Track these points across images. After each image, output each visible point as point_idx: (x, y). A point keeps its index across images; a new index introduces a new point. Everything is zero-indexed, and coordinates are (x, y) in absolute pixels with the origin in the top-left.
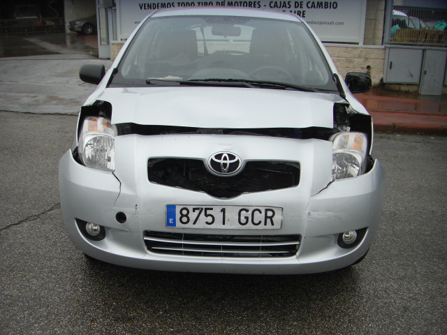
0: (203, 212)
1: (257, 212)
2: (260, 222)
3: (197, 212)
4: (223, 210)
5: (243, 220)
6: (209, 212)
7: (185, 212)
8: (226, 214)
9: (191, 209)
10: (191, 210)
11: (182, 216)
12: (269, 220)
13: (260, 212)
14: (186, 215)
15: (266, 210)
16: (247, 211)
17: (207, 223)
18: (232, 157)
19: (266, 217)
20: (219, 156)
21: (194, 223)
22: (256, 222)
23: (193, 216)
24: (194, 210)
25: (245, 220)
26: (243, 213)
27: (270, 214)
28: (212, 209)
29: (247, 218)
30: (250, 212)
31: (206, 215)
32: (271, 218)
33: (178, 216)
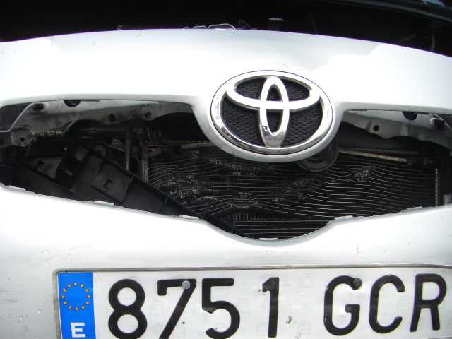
0: (197, 294)
1: (388, 289)
2: (398, 321)
3: (175, 294)
4: (272, 286)
5: (341, 318)
6: (217, 294)
7: (126, 297)
8: (281, 298)
9: (149, 284)
10: (150, 289)
11: (119, 310)
12: (426, 313)
13: (400, 286)
14: (135, 310)
15: (420, 280)
16: (355, 284)
17: (212, 333)
18: (298, 89)
19: (419, 303)
20: (251, 86)
22: (384, 320)
23: (158, 309)
24: (163, 287)
25: (348, 317)
26: (343, 291)
27: (430, 290)
28: (229, 282)
29: (354, 310)
30: (366, 289)
31: (209, 305)
32: (433, 305)
33: (103, 310)
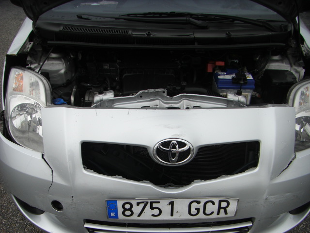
0: (149, 205)
1: (209, 205)
2: (212, 213)
3: (142, 205)
4: (172, 204)
5: (193, 211)
6: (154, 205)
7: (127, 206)
8: (174, 206)
9: (134, 203)
11: (125, 210)
12: (222, 211)
13: (213, 203)
14: (130, 209)
15: (220, 202)
16: (198, 202)
17: (153, 215)
18: (182, 144)
19: (220, 208)
20: (166, 144)
21: (139, 215)
23: (137, 209)
24: (138, 204)
25: (196, 211)
26: (194, 205)
27: (224, 204)
28: (159, 202)
29: (198, 210)
30: (202, 204)
31: (152, 208)
32: (225, 209)
33: (120, 210)
